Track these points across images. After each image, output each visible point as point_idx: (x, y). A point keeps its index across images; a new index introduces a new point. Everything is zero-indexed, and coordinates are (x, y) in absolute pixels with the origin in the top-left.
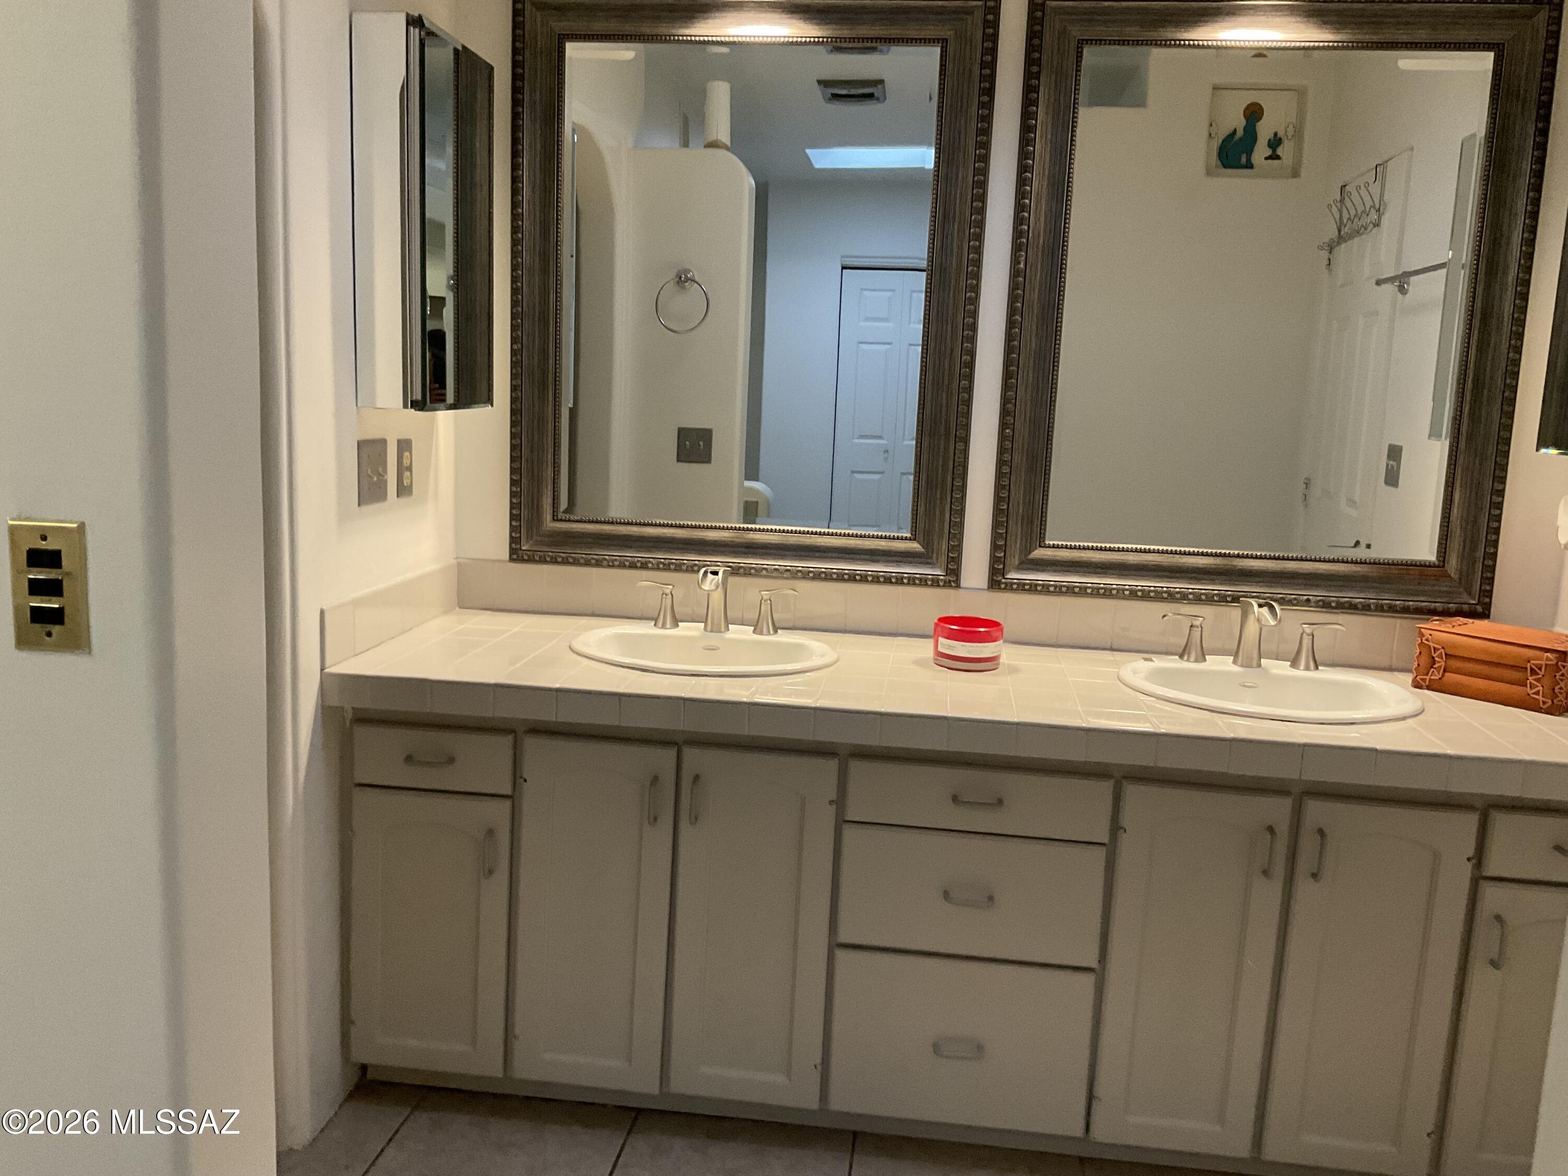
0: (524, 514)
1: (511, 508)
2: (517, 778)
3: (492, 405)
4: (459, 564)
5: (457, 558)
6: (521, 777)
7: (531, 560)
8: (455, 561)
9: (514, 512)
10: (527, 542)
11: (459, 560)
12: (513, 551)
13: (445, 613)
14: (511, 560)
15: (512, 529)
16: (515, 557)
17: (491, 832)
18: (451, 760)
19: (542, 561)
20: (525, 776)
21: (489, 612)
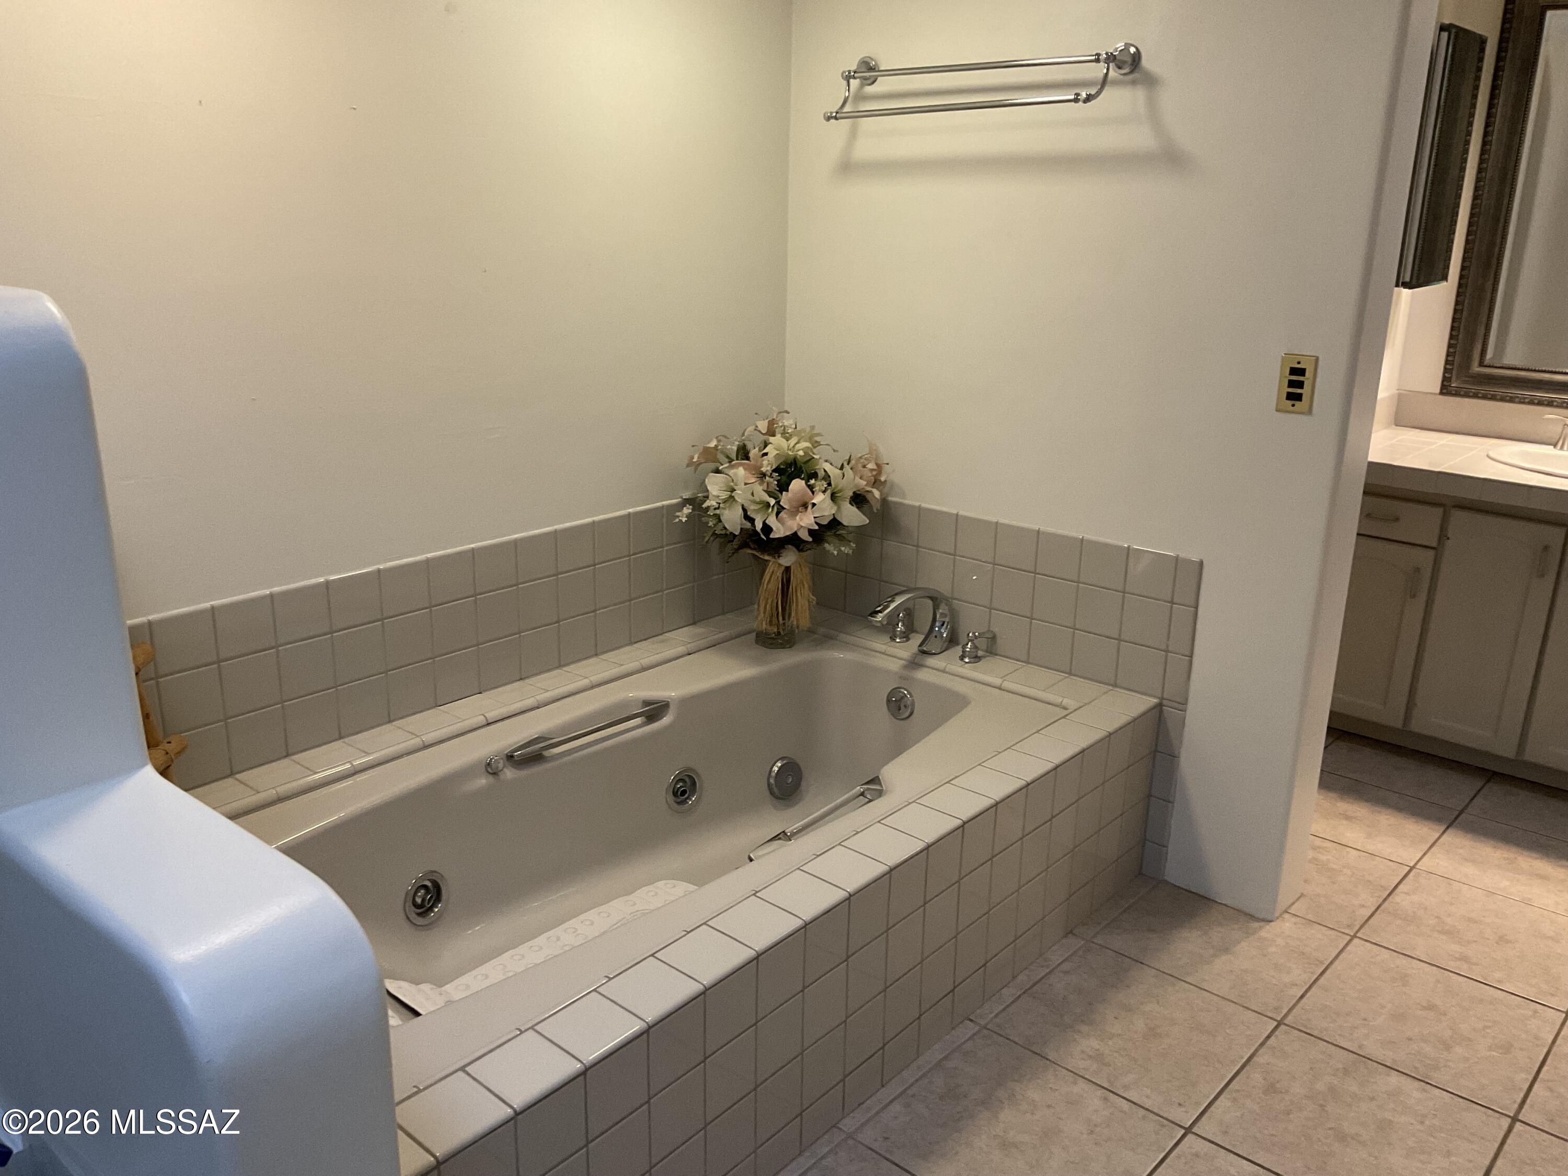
0: (1457, 359)
1: (1448, 355)
2: (1443, 536)
3: (1447, 281)
4: (1400, 395)
5: (1398, 390)
6: (1446, 536)
7: (1457, 394)
8: (1398, 392)
9: (1450, 358)
10: (1457, 378)
11: (1400, 391)
12: (1443, 387)
13: (1386, 428)
14: (1441, 393)
15: (1446, 370)
16: (1444, 391)
17: (1418, 570)
18: (1397, 519)
19: (1466, 395)
20: (1449, 535)
21: (1418, 430)
